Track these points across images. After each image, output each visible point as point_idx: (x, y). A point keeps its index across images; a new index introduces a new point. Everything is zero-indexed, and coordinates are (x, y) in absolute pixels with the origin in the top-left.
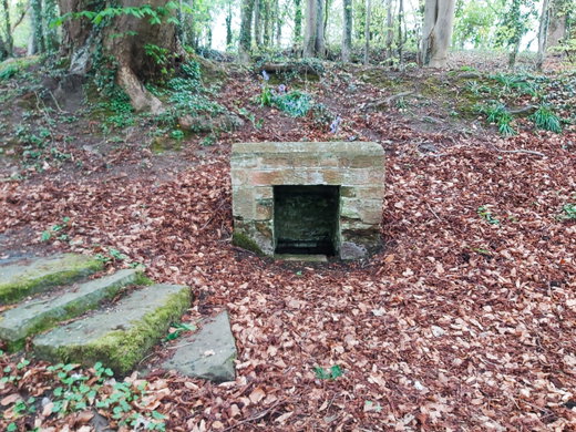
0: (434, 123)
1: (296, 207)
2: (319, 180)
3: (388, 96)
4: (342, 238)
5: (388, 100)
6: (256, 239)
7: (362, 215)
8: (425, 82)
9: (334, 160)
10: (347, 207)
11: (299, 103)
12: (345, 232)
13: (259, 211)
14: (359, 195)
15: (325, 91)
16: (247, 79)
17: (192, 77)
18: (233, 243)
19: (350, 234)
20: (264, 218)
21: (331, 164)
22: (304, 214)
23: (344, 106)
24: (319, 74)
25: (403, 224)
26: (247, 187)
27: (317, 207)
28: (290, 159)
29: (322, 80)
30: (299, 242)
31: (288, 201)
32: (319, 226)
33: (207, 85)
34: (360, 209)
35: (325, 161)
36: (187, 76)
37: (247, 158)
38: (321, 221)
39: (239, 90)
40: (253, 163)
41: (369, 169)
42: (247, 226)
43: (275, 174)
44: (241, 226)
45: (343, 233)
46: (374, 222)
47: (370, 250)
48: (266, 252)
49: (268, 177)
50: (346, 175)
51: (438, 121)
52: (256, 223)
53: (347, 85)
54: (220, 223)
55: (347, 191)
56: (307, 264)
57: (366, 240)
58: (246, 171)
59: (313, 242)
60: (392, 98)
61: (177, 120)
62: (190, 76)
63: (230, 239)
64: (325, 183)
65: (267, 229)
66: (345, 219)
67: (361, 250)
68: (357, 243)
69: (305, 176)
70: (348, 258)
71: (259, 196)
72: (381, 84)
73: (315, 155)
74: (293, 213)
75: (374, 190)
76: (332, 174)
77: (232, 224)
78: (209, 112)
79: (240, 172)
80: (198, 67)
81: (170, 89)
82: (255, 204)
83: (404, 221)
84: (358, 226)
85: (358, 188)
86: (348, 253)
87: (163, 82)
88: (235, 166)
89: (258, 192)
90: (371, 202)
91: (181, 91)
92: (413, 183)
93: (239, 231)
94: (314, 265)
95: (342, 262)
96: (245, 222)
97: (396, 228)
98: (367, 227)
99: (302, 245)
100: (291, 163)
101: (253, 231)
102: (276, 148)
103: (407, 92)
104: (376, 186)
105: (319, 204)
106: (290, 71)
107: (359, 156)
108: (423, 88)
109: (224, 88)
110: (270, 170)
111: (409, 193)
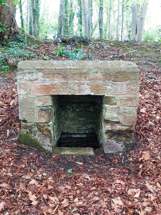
0: (151, 65)
1: (73, 111)
2: (87, 91)
3: (124, 52)
4: (105, 136)
5: (125, 54)
6: (38, 137)
7: (121, 119)
8: (143, 46)
9: (99, 75)
10: (109, 113)
11: (78, 54)
12: (108, 132)
13: (40, 116)
14: (118, 103)
15: (92, 50)
16: (52, 45)
17: (22, 42)
18: (18, 141)
19: (111, 133)
20: (44, 121)
21: (97, 78)
22: (78, 116)
23: (102, 56)
24: (88, 42)
25: (150, 126)
26: (30, 96)
27: (87, 111)
28: (64, 74)
29: (90, 45)
30: (75, 134)
31: (68, 107)
32: (88, 123)
33: (30, 46)
34: (119, 114)
35: (92, 76)
36: (19, 41)
37: (29, 73)
38: (89, 120)
39: (46, 49)
40: (35, 77)
41: (127, 82)
42: (30, 128)
43: (53, 86)
44: (26, 127)
45: (106, 133)
46: (130, 124)
47: (126, 146)
48: (46, 148)
49: (47, 88)
50: (109, 87)
51: (153, 64)
52: (38, 125)
53: (103, 47)
54: (11, 125)
55: (109, 100)
56: (78, 158)
57: (124, 138)
58: (29, 83)
59: (85, 134)
60: (127, 53)
61: (6, 60)
62: (21, 41)
63: (16, 138)
64: (92, 94)
65: (47, 130)
66: (107, 122)
67: (120, 146)
68: (117, 141)
69: (76, 88)
70: (110, 152)
71: (40, 104)
72: (120, 48)
73: (84, 71)
74: (72, 115)
75: (130, 99)
76: (98, 86)
77: (20, 126)
78: (25, 56)
79: (24, 84)
80: (26, 38)
81: (8, 47)
82: (37, 110)
83: (150, 123)
84: (118, 127)
85: (118, 97)
86: (110, 148)
87: (5, 43)
88: (21, 79)
89: (40, 100)
90: (128, 109)
91: (14, 47)
92: (147, 96)
93: (24, 131)
94: (84, 158)
95: (105, 156)
96: (29, 124)
97: (145, 129)
98: (125, 128)
99: (77, 136)
100: (65, 77)
101: (35, 132)
102: (53, 65)
103: (134, 51)
104: (132, 96)
105: (88, 109)
106: (74, 41)
107: (119, 72)
108: (142, 49)
109: (39, 48)
110: (48, 82)
111: (147, 103)
